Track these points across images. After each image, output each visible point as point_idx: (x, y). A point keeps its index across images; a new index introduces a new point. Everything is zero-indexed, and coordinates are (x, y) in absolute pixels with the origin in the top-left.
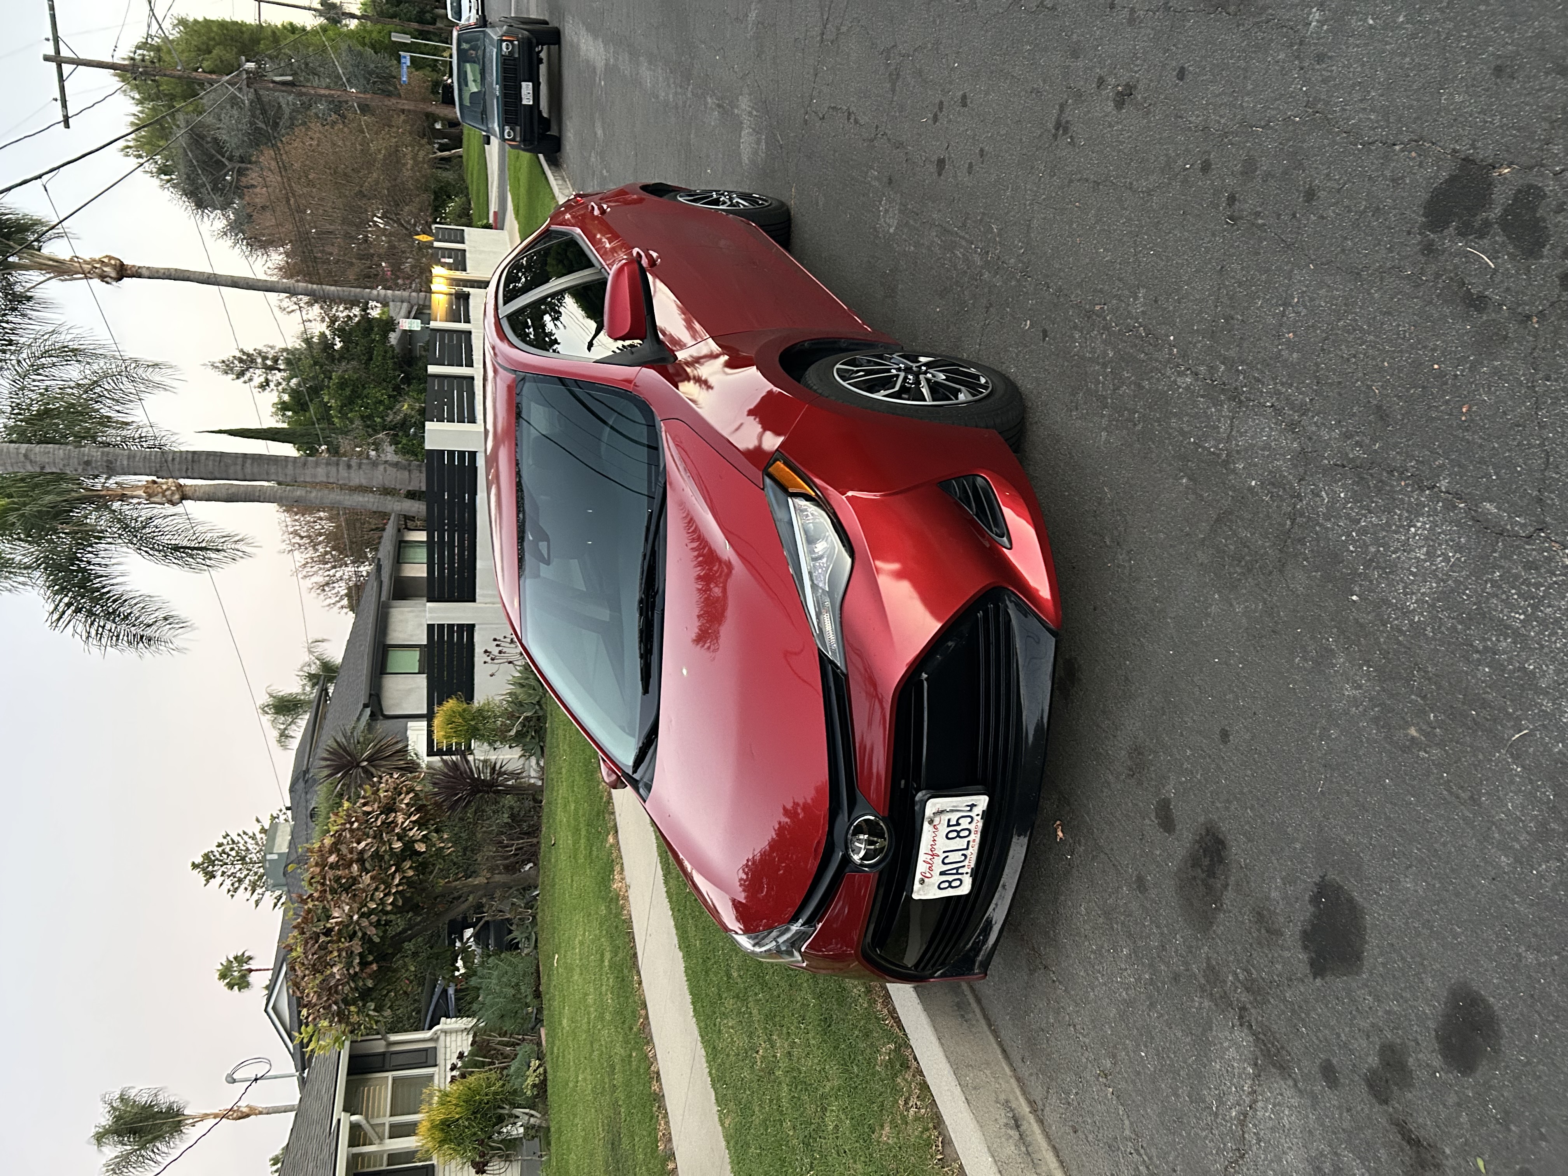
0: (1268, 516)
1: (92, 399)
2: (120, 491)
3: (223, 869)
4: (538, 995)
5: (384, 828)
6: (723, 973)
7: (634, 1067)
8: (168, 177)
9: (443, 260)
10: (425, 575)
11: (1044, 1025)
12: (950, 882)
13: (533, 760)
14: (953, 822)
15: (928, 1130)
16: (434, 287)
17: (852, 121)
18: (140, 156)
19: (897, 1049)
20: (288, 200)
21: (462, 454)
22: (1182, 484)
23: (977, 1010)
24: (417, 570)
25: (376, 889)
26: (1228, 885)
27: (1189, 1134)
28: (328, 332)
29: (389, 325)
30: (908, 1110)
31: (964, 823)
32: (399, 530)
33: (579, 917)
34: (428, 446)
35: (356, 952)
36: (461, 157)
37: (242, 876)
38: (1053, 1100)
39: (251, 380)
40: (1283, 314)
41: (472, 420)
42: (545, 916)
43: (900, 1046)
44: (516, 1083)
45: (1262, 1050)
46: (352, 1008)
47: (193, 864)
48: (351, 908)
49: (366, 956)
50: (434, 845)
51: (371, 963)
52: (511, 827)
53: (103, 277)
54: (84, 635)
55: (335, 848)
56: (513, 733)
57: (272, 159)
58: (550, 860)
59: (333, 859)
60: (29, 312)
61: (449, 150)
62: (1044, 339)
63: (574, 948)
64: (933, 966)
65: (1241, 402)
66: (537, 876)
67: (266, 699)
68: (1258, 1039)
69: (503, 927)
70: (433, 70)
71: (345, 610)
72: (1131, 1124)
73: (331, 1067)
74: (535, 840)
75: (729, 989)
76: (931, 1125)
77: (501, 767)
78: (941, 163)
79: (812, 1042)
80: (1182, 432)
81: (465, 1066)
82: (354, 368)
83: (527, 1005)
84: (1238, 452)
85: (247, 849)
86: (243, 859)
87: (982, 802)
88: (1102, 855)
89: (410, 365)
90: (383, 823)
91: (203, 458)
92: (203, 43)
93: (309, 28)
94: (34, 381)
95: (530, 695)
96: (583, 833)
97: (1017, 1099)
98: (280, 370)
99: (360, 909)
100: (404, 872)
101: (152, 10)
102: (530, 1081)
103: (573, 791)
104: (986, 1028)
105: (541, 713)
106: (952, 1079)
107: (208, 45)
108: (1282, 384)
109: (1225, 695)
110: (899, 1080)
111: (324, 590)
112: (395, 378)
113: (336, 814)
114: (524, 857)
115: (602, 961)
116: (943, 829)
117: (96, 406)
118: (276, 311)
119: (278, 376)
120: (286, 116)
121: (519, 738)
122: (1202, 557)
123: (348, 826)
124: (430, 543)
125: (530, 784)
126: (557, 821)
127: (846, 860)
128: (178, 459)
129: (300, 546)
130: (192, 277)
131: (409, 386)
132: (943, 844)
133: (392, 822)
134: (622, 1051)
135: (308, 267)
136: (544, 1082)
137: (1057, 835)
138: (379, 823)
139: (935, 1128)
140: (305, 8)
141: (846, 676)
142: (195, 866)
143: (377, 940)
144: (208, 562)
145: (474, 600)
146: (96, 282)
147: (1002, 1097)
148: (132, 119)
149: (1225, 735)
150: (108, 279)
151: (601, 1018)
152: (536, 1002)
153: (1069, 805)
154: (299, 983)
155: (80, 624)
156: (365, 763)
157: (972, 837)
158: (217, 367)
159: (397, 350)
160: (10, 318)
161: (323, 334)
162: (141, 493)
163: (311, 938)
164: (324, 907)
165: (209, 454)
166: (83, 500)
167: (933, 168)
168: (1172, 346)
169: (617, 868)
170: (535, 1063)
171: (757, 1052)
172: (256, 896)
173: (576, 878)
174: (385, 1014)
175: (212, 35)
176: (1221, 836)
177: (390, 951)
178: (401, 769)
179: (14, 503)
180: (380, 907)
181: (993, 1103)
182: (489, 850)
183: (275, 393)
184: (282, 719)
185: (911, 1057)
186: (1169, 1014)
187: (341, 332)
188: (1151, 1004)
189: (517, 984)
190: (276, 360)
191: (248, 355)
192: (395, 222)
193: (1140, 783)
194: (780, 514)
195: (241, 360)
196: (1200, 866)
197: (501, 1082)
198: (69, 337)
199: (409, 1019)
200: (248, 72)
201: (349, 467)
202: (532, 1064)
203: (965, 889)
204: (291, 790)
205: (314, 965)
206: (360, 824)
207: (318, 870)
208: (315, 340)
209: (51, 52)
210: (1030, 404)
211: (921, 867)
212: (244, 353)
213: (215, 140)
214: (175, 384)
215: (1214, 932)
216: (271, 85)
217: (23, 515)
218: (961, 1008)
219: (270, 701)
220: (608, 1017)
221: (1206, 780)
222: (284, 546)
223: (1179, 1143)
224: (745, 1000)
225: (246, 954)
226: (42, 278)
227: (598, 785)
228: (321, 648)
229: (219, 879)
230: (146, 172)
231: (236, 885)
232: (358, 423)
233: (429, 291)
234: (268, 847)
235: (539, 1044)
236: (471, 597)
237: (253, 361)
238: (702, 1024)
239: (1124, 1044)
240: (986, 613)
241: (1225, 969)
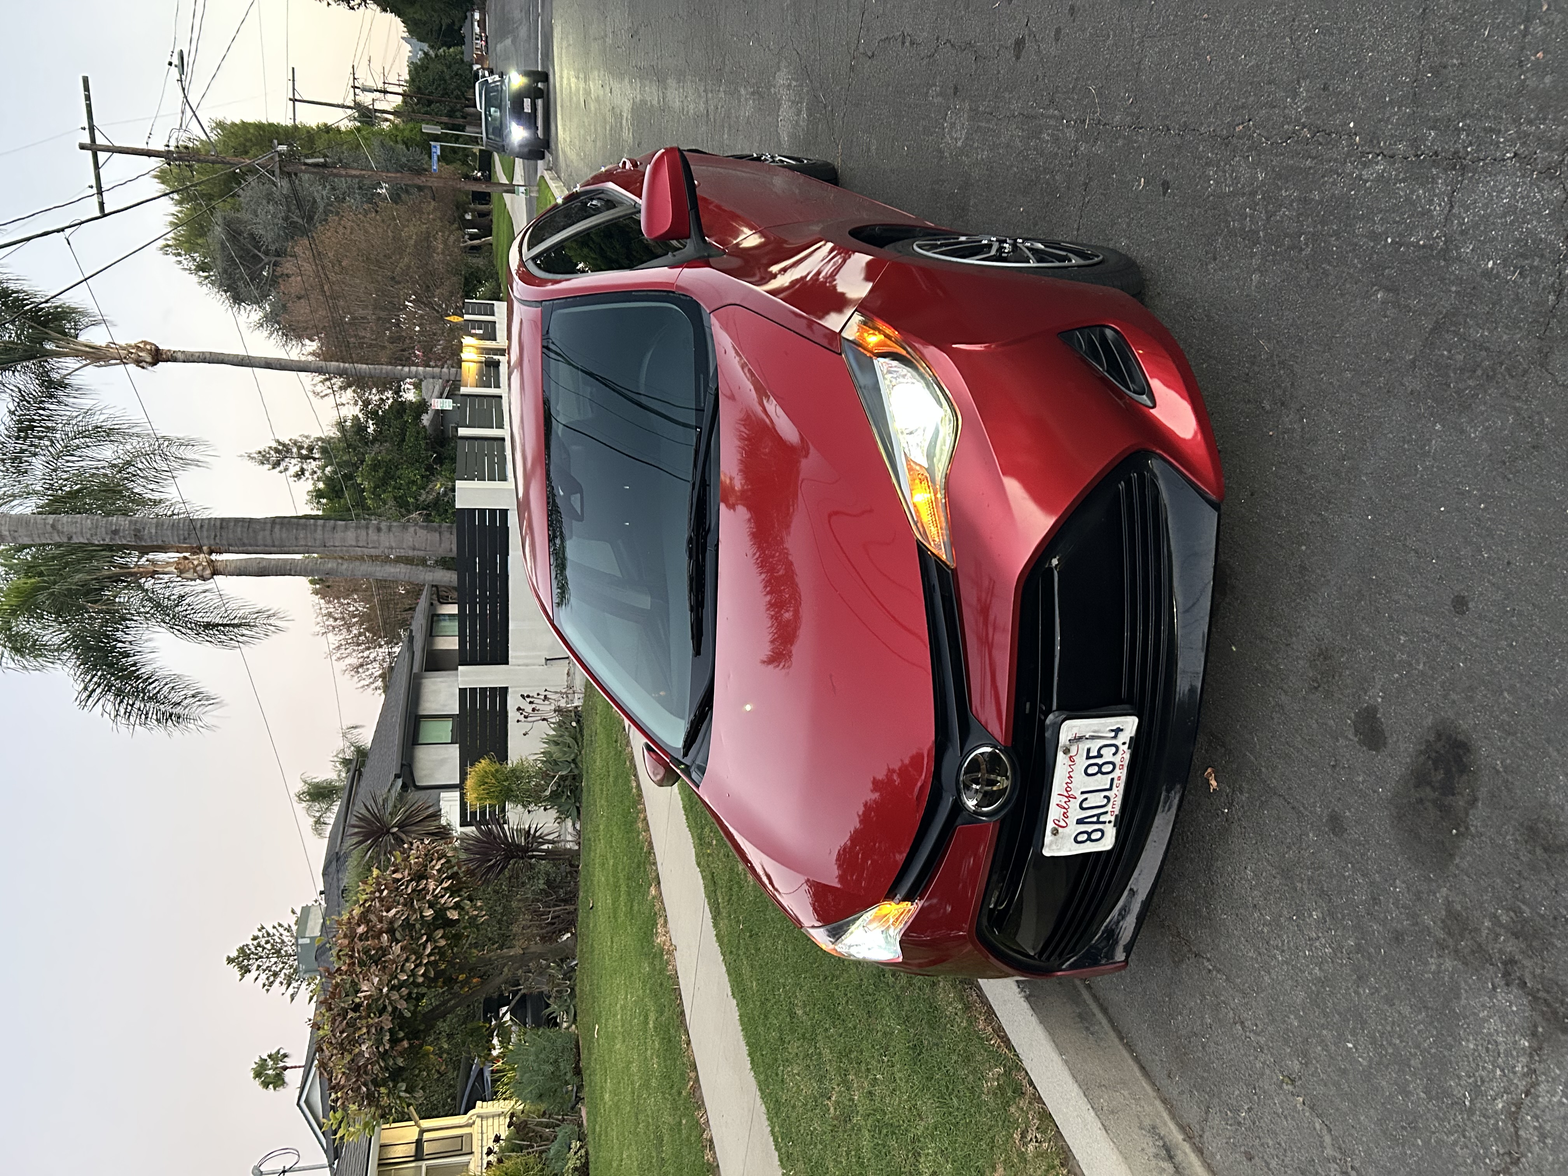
0: (1518, 299)
1: (127, 479)
2: (151, 568)
3: (258, 963)
4: (578, 1071)
5: (415, 895)
6: (785, 1014)
7: (684, 1136)
8: (206, 274)
9: (473, 331)
10: (457, 648)
11: (1197, 1028)
12: (1089, 834)
13: (569, 823)
14: (1094, 753)
15: (1054, 1167)
16: (464, 356)
17: (907, 44)
18: (179, 255)
19: (1008, 1073)
20: (322, 286)
21: (493, 512)
22: (1376, 301)
23: (1104, 1022)
24: (449, 643)
25: (407, 960)
26: (1476, 800)
27: (1427, 1143)
28: (360, 416)
29: (422, 406)
30: (1025, 1144)
31: (1108, 754)
32: (432, 604)
33: (619, 980)
34: (458, 506)
35: (386, 1028)
36: (491, 244)
37: (278, 970)
38: (1216, 1120)
39: (286, 469)
40: (1525, 33)
41: (504, 478)
42: (583, 986)
43: (1011, 1070)
44: (556, 1167)
45: (1543, 1013)
46: (383, 1090)
47: (228, 958)
48: (380, 980)
49: (397, 1032)
50: (467, 913)
51: (402, 1040)
52: (548, 894)
53: (138, 362)
54: (113, 713)
55: (364, 918)
56: (548, 793)
57: (307, 249)
58: (588, 926)
59: (361, 929)
60: (65, 398)
61: (480, 239)
62: (1165, 193)
63: (615, 1015)
64: (1060, 955)
65: (1464, 168)
66: (575, 946)
67: (301, 787)
68: (1536, 999)
69: (541, 1001)
70: (463, 164)
71: (379, 691)
72: (1334, 1139)
73: (362, 1156)
74: (572, 908)
75: (793, 1031)
76: (1057, 1162)
77: (536, 831)
78: (1019, 44)
79: (898, 1075)
80: (1375, 237)
81: (502, 1150)
82: (387, 450)
83: (567, 1083)
84: (1463, 233)
85: (283, 942)
86: (278, 952)
87: (1130, 724)
88: (1275, 800)
89: (442, 445)
90: (413, 891)
91: (232, 524)
92: (240, 144)
93: (343, 129)
94: (68, 461)
95: (565, 753)
96: (623, 888)
97: (1165, 1124)
98: (315, 459)
99: (390, 981)
100: (436, 941)
101: (186, 97)
102: (570, 1165)
103: (611, 847)
104: (1116, 1041)
105: (576, 772)
106: (1083, 1104)
107: (245, 146)
108: (1530, 122)
109: (1458, 551)
110: (1013, 1110)
111: (358, 672)
112: (427, 458)
113: (365, 883)
114: (561, 926)
115: (646, 1022)
116: (1082, 762)
117: (130, 485)
118: (310, 395)
119: (313, 465)
120: (321, 210)
121: (554, 798)
122: (1412, 383)
123: (377, 894)
124: (461, 617)
125: (566, 849)
126: (595, 883)
127: (958, 807)
128: (206, 526)
129: (334, 628)
130: (226, 359)
131: (441, 466)
132: (1081, 782)
133: (423, 889)
134: (671, 1119)
135: (341, 351)
136: (586, 1165)
137: (1209, 785)
138: (409, 891)
139: (1062, 1165)
140: (338, 106)
141: (954, 571)
142: (230, 960)
143: (408, 1014)
144: (240, 639)
145: (507, 663)
146: (132, 367)
147: (1147, 1122)
148: (171, 219)
149: (1460, 604)
150: (143, 364)
151: (646, 1085)
152: (576, 1079)
153: (1223, 745)
154: (327, 1064)
155: (109, 703)
156: (395, 829)
157: (1117, 773)
158: (253, 458)
159: (429, 431)
160: (47, 405)
161: (356, 418)
162: (172, 569)
163: (339, 1015)
164: (353, 981)
165: (237, 520)
166: (116, 579)
167: (1010, 55)
168: (1351, 135)
169: (661, 921)
170: (575, 1145)
171: (830, 1098)
172: (291, 990)
173: (616, 939)
174: (417, 1095)
175: (249, 136)
176: (1461, 737)
177: (422, 1027)
178: (433, 834)
179: (45, 582)
180: (411, 979)
181: (1136, 1130)
182: (524, 919)
183: (311, 482)
184: (317, 806)
185: (1025, 1082)
186: (1388, 986)
187: (372, 414)
188: (1360, 978)
189: (556, 1061)
190: (311, 449)
191: (284, 445)
192: (425, 305)
193: (1329, 695)
194: (863, 379)
195: (277, 451)
196: (1429, 783)
197: (540, 1166)
198: (102, 417)
199: (444, 1106)
200: (280, 154)
201: (379, 530)
202: (573, 1146)
203: (1107, 844)
204: (325, 874)
205: (342, 1044)
206: (390, 892)
207: (346, 942)
208: (348, 424)
209: (87, 141)
210: (1148, 276)
211: (1054, 813)
212: (280, 443)
213: (252, 236)
214: (207, 459)
215: (1457, 866)
216: (303, 167)
217: (52, 594)
218: (1084, 1018)
219: (306, 788)
220: (654, 1083)
221: (1432, 668)
222: (318, 629)
223: (1412, 1156)
224: (813, 1040)
225: (282, 1052)
226: (79, 365)
227: (638, 835)
228: (354, 735)
229: (254, 973)
230: (186, 269)
231: (272, 979)
232: (391, 503)
233: (460, 362)
234: (301, 934)
235: (580, 1125)
236: (504, 660)
237: (288, 451)
238: (762, 1077)
239: (1319, 1035)
240: (1129, 483)
241: (1477, 914)
